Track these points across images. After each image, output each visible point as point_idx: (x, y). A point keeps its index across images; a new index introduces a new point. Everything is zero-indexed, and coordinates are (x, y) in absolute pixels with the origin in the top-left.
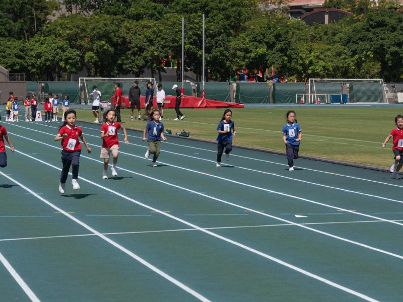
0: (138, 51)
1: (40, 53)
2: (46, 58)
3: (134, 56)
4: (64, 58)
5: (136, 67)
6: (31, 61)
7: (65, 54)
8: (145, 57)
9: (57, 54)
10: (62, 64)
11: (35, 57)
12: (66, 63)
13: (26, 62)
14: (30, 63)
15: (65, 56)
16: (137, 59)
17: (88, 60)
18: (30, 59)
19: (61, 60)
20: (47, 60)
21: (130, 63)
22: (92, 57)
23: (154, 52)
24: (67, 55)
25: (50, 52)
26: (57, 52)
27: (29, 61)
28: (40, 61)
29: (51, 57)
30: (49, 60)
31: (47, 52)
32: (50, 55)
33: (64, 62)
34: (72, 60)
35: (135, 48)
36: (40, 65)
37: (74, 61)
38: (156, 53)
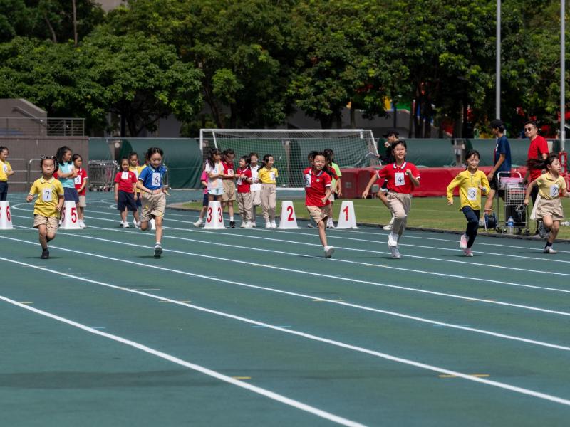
0: (332, 67)
1: (110, 72)
2: (125, 83)
3: (323, 79)
4: (166, 82)
5: (327, 104)
6: (92, 91)
7: (169, 73)
8: (350, 82)
9: (151, 76)
10: (162, 97)
11: (98, 82)
12: (171, 96)
13: (80, 92)
14: (88, 94)
15: (168, 78)
16: (329, 86)
17: (222, 89)
18: (89, 86)
19: (159, 88)
20: (125, 88)
22: (228, 82)
23: (367, 69)
24: (173, 76)
25: (134, 69)
26: (149, 69)
27: (86, 89)
28: (112, 90)
29: (137, 81)
30: (133, 89)
31: (126, 70)
32: (135, 76)
33: (167, 93)
34: (184, 87)
35: (325, 62)
36: (111, 100)
37: (188, 90)
38: (373, 72)
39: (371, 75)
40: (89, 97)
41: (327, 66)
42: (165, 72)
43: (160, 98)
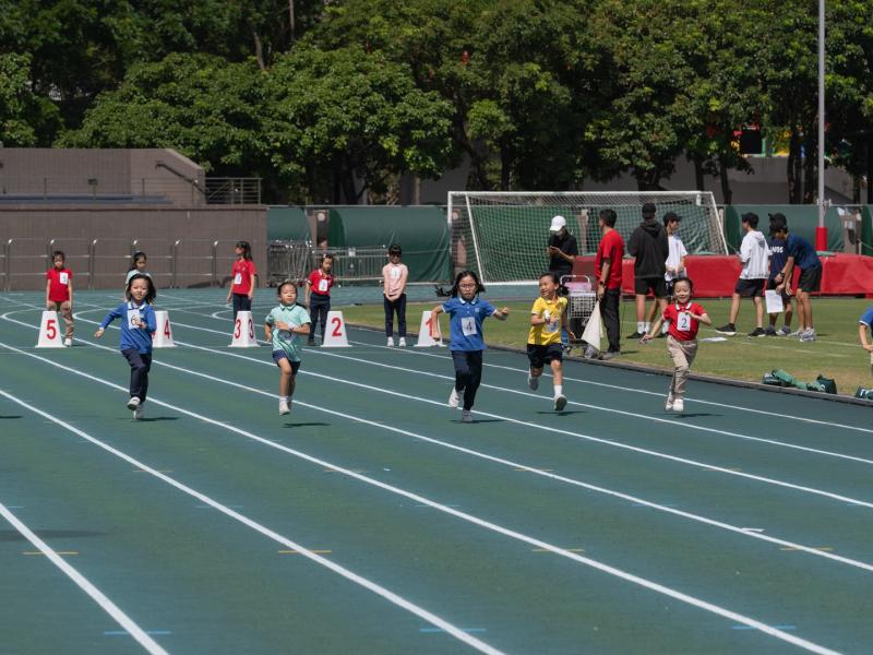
0: (653, 97)
1: (313, 106)
2: (333, 124)
3: (640, 115)
4: (395, 122)
5: (646, 153)
6: (282, 136)
7: (399, 108)
8: (681, 119)
9: (373, 111)
10: (390, 143)
11: (293, 121)
12: (404, 143)
13: (264, 139)
14: (277, 140)
15: (399, 115)
16: (651, 126)
17: (481, 130)
18: (278, 129)
19: (384, 130)
20: (336, 131)
21: (627, 139)
22: (493, 121)
23: (709, 99)
24: (405, 113)
25: (346, 102)
26: (370, 102)
27: (272, 133)
28: (313, 134)
29: (351, 120)
30: (345, 132)
31: (336, 103)
32: (347, 112)
33: (396, 138)
34: (423, 129)
35: (642, 88)
36: (311, 149)
37: (429, 133)
38: (717, 103)
39: (713, 109)
40: (278, 144)
41: (645, 95)
42: (394, 106)
43: (385, 146)
